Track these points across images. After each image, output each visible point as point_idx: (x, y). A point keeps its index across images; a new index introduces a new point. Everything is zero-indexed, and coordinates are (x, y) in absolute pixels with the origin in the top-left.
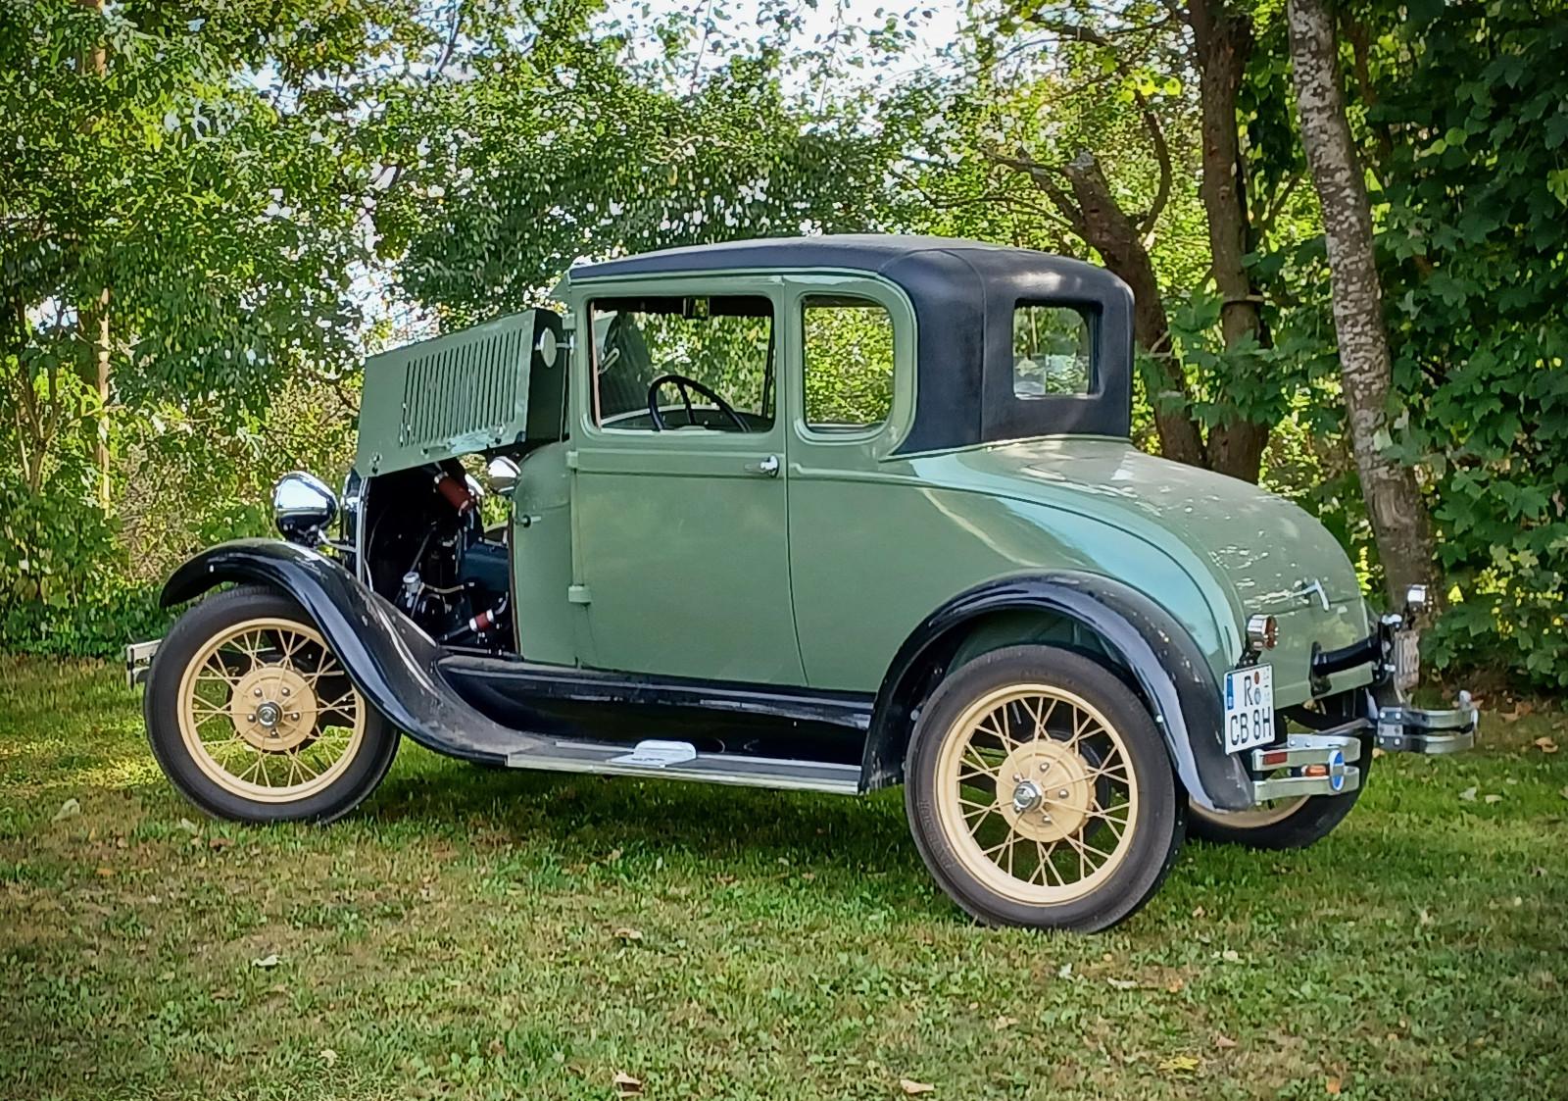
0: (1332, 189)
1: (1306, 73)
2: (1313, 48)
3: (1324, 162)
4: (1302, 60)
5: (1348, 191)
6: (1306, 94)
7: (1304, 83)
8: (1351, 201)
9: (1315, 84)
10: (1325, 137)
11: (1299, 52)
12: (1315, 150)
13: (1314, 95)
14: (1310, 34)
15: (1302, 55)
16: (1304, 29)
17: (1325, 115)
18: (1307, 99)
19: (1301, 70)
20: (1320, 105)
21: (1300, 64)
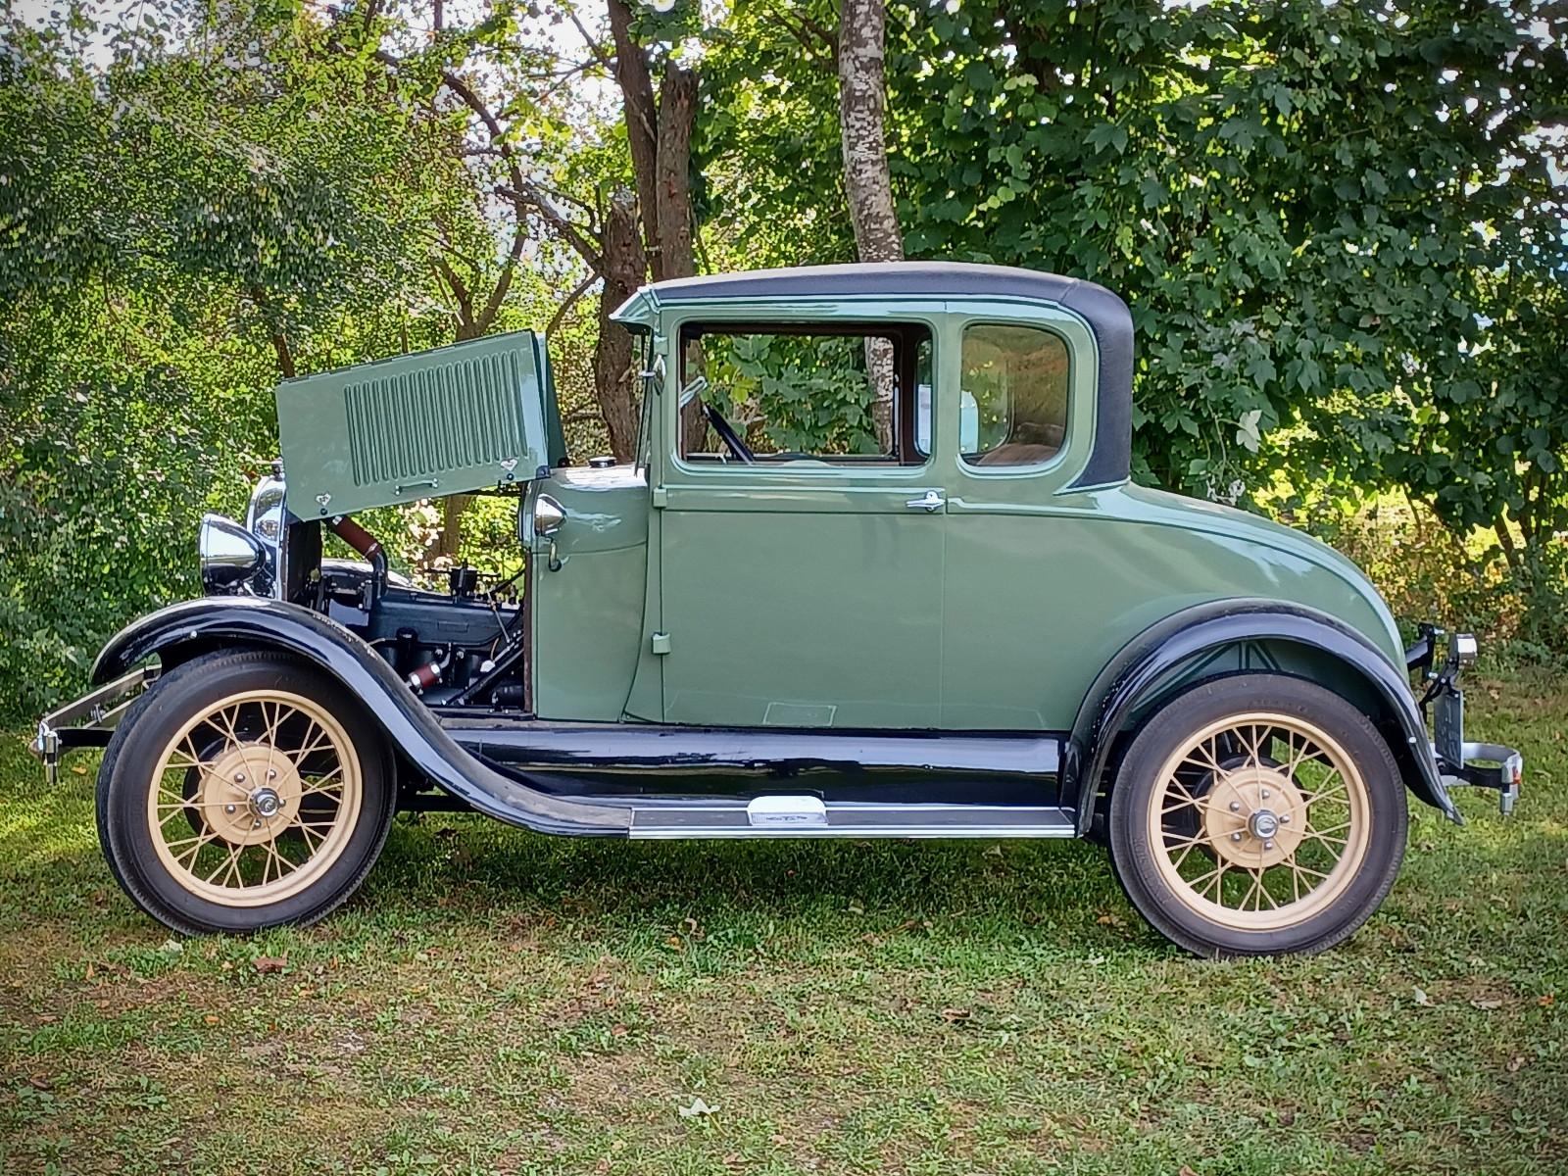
0: (880, 235)
1: (862, 128)
2: (872, 106)
3: (874, 211)
4: (860, 115)
5: (893, 237)
6: (860, 147)
7: (860, 137)
8: (895, 246)
9: (871, 139)
10: (877, 187)
11: (859, 108)
12: (866, 199)
13: (869, 149)
14: (870, 93)
15: (861, 112)
16: (865, 87)
17: (878, 168)
18: (862, 151)
19: (858, 125)
20: (874, 157)
21: (857, 119)
